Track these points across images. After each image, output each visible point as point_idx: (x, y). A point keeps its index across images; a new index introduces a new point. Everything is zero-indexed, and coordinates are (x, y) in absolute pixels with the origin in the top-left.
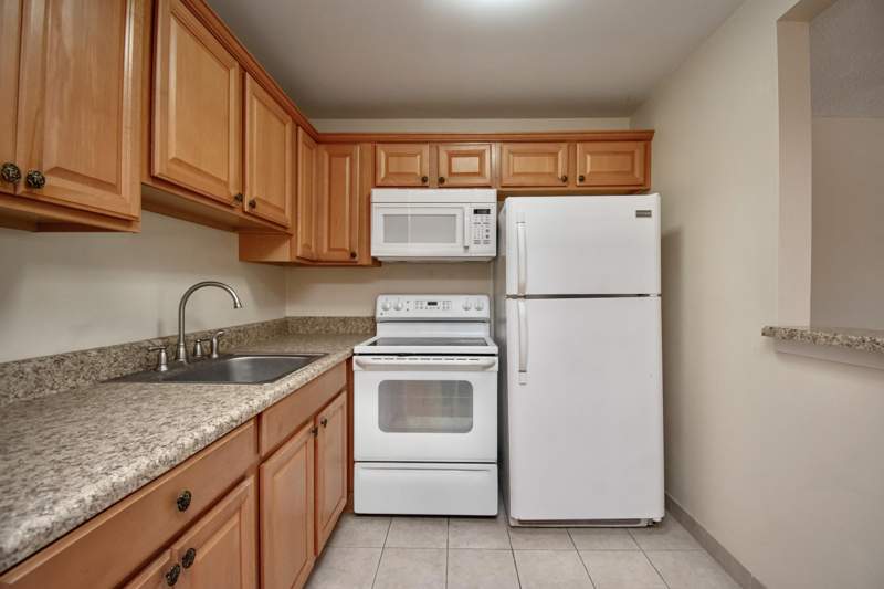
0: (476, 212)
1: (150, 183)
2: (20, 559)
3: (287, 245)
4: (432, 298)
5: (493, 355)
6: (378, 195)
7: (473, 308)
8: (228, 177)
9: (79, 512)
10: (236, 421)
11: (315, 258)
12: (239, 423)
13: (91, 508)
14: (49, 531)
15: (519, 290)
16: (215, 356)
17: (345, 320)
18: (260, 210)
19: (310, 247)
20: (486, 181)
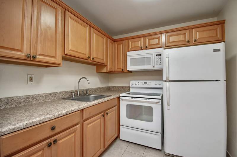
0: (157, 55)
1: (65, 56)
2: (5, 134)
3: (105, 68)
4: (145, 81)
5: (160, 99)
6: (129, 53)
7: (158, 85)
8: (86, 53)
9: (22, 126)
10: (73, 111)
11: (114, 71)
12: (74, 111)
13: (26, 126)
14: (13, 129)
15: (167, 79)
16: (87, 95)
17: (123, 87)
18: (95, 60)
19: (112, 68)
20: (161, 46)
